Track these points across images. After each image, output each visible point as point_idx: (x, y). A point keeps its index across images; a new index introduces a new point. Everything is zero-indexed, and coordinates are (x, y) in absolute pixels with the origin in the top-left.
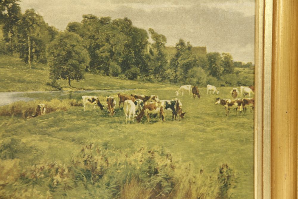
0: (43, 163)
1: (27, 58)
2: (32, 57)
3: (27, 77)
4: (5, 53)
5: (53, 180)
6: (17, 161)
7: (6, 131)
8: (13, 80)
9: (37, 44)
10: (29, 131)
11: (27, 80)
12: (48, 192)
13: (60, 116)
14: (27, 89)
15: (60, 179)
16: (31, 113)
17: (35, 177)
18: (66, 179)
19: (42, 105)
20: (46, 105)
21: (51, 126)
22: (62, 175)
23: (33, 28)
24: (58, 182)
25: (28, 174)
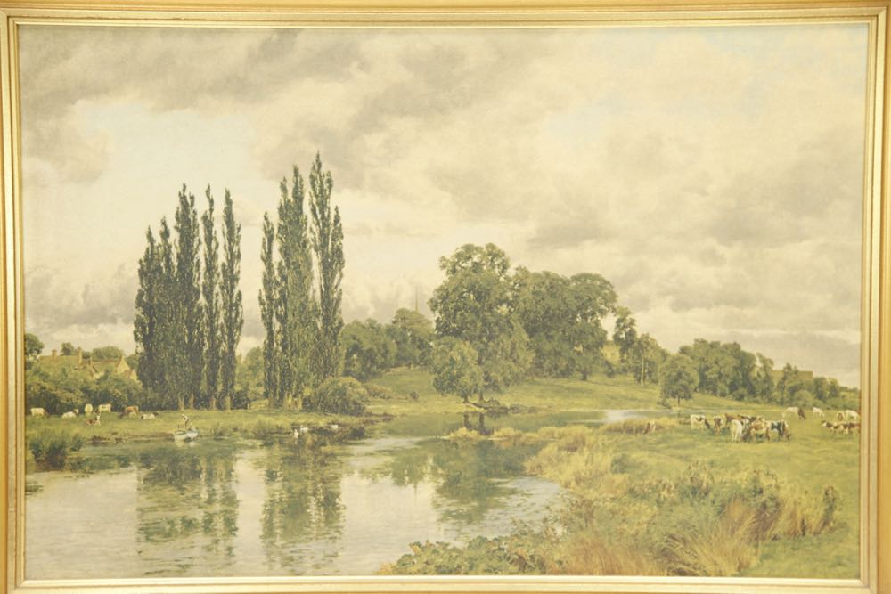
0: (651, 479)
1: (640, 378)
2: (644, 377)
3: (639, 395)
4: (620, 373)
5: (659, 496)
6: (626, 475)
7: (618, 446)
8: (626, 398)
9: (649, 365)
10: (639, 447)
11: (639, 398)
12: (655, 507)
13: (668, 434)
14: (639, 407)
15: (666, 495)
16: (641, 430)
17: (643, 491)
18: (672, 495)
19: (652, 422)
20: (656, 424)
21: (659, 443)
22: (669, 490)
23: (647, 351)
24: (665, 498)
25: (637, 489)
